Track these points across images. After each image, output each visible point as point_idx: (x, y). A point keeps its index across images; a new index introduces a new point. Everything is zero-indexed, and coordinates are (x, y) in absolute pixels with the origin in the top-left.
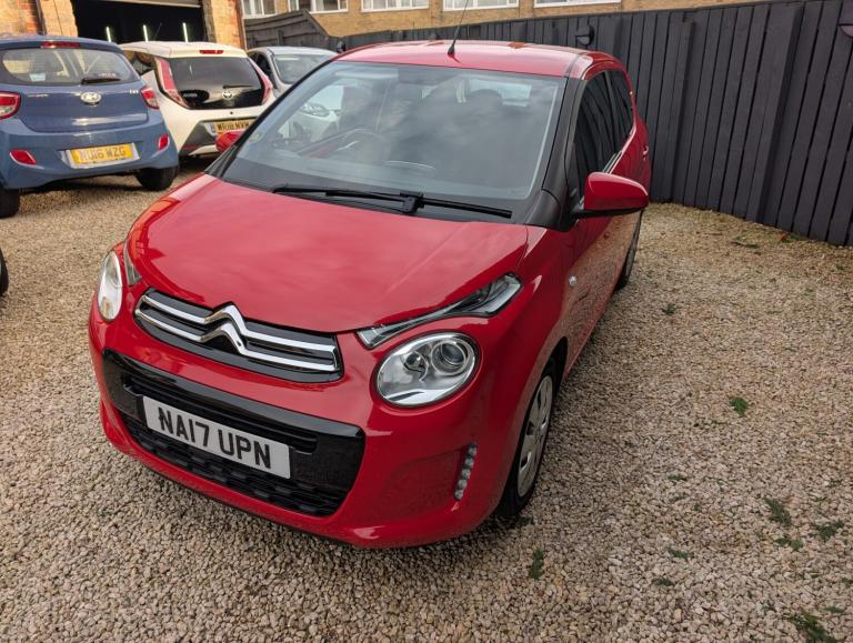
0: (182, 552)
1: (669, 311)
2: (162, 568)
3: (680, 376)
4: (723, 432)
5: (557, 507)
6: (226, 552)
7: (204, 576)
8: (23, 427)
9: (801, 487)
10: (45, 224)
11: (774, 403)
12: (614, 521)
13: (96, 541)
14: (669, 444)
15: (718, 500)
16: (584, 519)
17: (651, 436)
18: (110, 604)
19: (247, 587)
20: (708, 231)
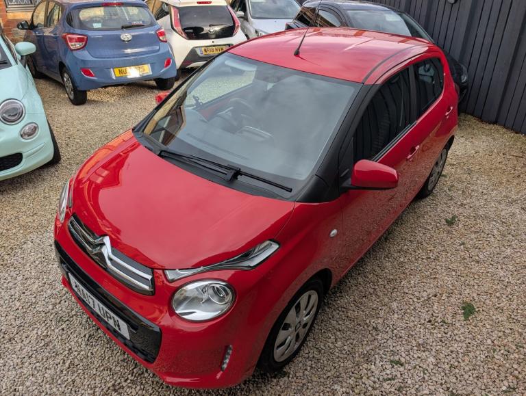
0: (89, 354)
1: (450, 223)
2: (76, 362)
3: (435, 278)
4: (446, 331)
5: (309, 368)
6: (111, 359)
7: (95, 373)
8: (40, 255)
9: (483, 387)
10: (98, 112)
11: (495, 312)
12: (339, 388)
13: (51, 338)
14: (403, 333)
15: (417, 386)
16: (322, 380)
17: (393, 325)
18: (43, 381)
19: (114, 385)
20: (512, 153)
